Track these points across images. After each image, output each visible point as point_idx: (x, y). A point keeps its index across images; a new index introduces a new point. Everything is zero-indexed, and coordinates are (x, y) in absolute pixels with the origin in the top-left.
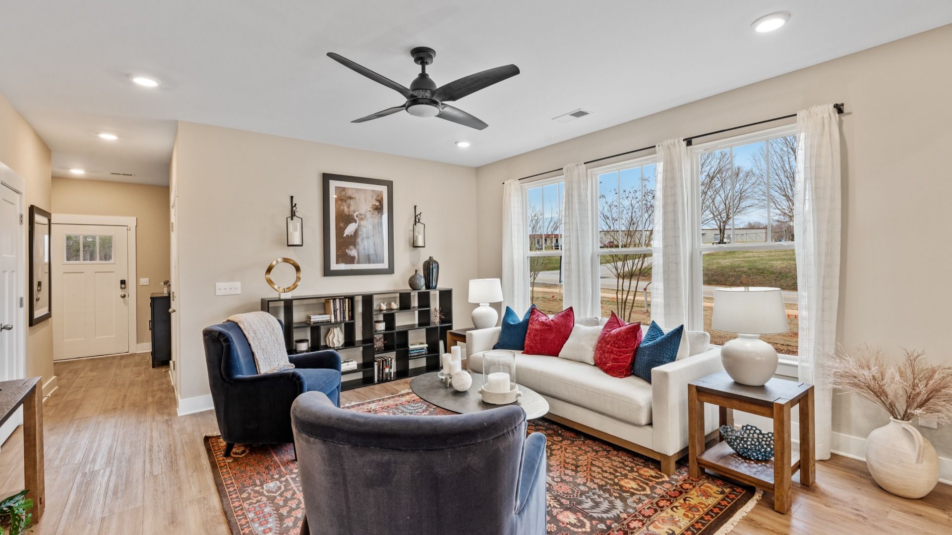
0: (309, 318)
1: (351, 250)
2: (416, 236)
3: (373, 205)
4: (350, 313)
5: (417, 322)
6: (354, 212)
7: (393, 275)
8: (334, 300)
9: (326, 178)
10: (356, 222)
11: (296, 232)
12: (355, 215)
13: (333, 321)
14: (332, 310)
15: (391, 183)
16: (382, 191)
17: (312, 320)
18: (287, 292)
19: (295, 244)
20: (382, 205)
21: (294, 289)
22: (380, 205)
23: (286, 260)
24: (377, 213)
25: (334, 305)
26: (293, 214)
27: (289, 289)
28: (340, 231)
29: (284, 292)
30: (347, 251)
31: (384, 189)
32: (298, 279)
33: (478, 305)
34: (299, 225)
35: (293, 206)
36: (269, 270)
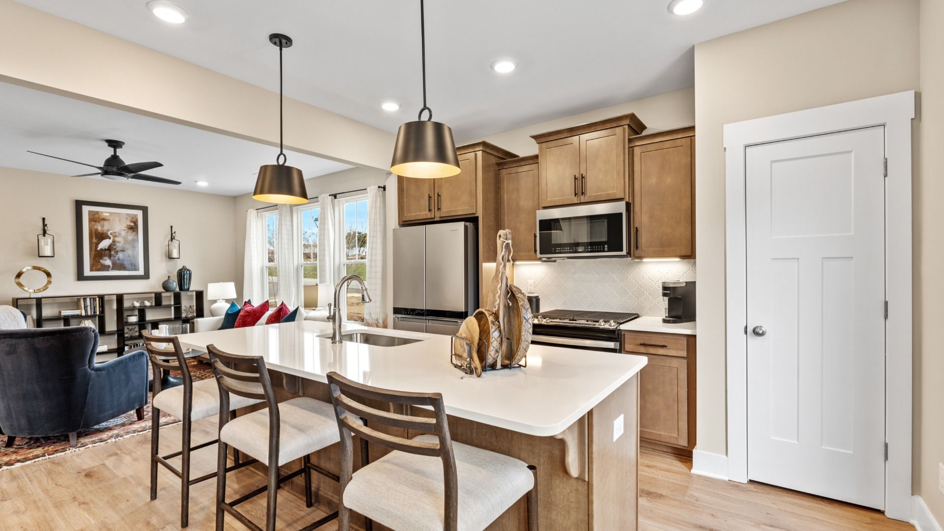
0: (60, 312)
1: (105, 260)
2: (171, 251)
3: (127, 225)
4: (101, 309)
5: (173, 316)
6: (108, 231)
7: (149, 280)
8: (85, 299)
9: (79, 205)
10: (110, 238)
11: (46, 247)
12: (109, 233)
13: (84, 314)
14: (83, 306)
15: (147, 208)
16: (137, 215)
17: (62, 314)
18: (37, 292)
19: (46, 255)
20: (137, 225)
21: (45, 290)
22: (135, 225)
23: (35, 268)
24: (131, 232)
25: (84, 302)
26: (45, 233)
27: (39, 291)
28: (93, 246)
29: (35, 292)
30: (101, 261)
31: (139, 214)
32: (49, 282)
33: (215, 301)
34: (50, 241)
35: (45, 225)
36: (19, 275)
